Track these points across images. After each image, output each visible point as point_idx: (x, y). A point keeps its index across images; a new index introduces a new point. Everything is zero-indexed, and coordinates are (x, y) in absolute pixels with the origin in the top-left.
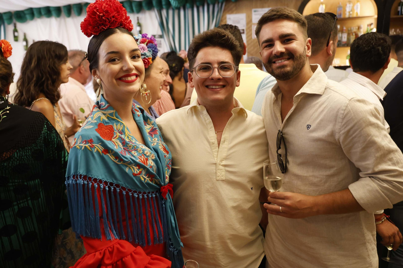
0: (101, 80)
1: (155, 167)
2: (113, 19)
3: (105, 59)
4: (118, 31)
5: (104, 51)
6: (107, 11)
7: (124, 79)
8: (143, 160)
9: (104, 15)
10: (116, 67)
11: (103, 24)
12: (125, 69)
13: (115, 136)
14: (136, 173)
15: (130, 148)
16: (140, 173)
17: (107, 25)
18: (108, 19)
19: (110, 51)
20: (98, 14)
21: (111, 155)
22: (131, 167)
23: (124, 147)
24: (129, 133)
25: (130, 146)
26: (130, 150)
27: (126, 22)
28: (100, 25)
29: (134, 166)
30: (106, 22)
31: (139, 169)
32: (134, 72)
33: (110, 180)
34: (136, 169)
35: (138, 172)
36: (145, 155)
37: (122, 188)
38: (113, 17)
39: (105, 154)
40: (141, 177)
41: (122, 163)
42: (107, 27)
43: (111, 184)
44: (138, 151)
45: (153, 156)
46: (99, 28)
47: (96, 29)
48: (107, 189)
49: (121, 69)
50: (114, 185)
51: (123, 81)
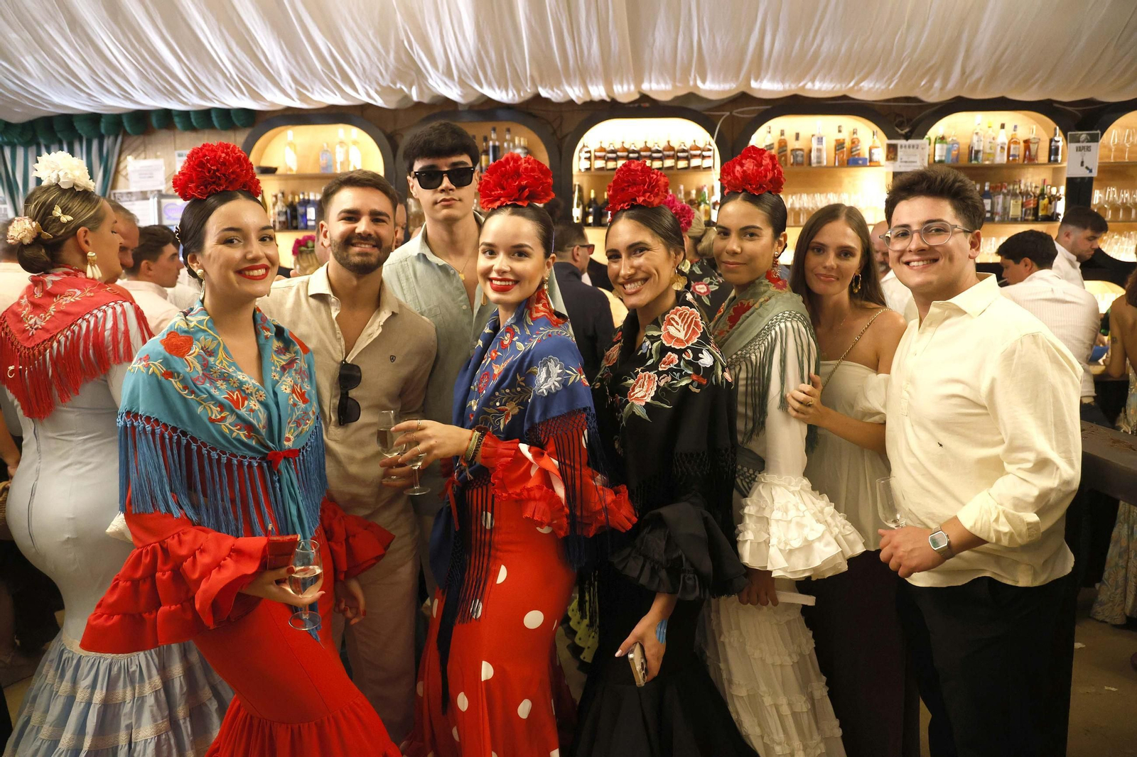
0: (205, 271)
1: (263, 412)
2: (233, 176)
3: (216, 238)
4: (240, 196)
5: (215, 227)
6: (224, 164)
7: (247, 273)
8: (235, 397)
9: (218, 170)
10: (236, 253)
11: (214, 183)
12: (250, 256)
13: (191, 352)
14: (213, 417)
15: (215, 375)
16: (223, 419)
17: (221, 185)
18: (224, 175)
19: (226, 227)
20: (209, 166)
21: (176, 382)
22: (207, 407)
23: (205, 372)
24: (224, 356)
25: (215, 372)
26: (215, 379)
27: (252, 183)
28: (209, 183)
29: (213, 405)
30: (220, 180)
31: (222, 411)
32: (265, 262)
33: (172, 423)
34: (215, 412)
35: (219, 417)
36: (244, 391)
37: (192, 438)
38: (233, 173)
39: (167, 379)
40: (223, 426)
41: (193, 397)
42: (222, 188)
43: (174, 429)
44: (230, 384)
45: (261, 396)
46: (206, 188)
47: (202, 189)
48: (167, 436)
49: (245, 257)
50: (179, 431)
51: (245, 276)
